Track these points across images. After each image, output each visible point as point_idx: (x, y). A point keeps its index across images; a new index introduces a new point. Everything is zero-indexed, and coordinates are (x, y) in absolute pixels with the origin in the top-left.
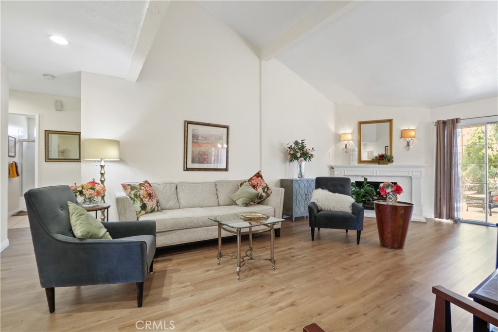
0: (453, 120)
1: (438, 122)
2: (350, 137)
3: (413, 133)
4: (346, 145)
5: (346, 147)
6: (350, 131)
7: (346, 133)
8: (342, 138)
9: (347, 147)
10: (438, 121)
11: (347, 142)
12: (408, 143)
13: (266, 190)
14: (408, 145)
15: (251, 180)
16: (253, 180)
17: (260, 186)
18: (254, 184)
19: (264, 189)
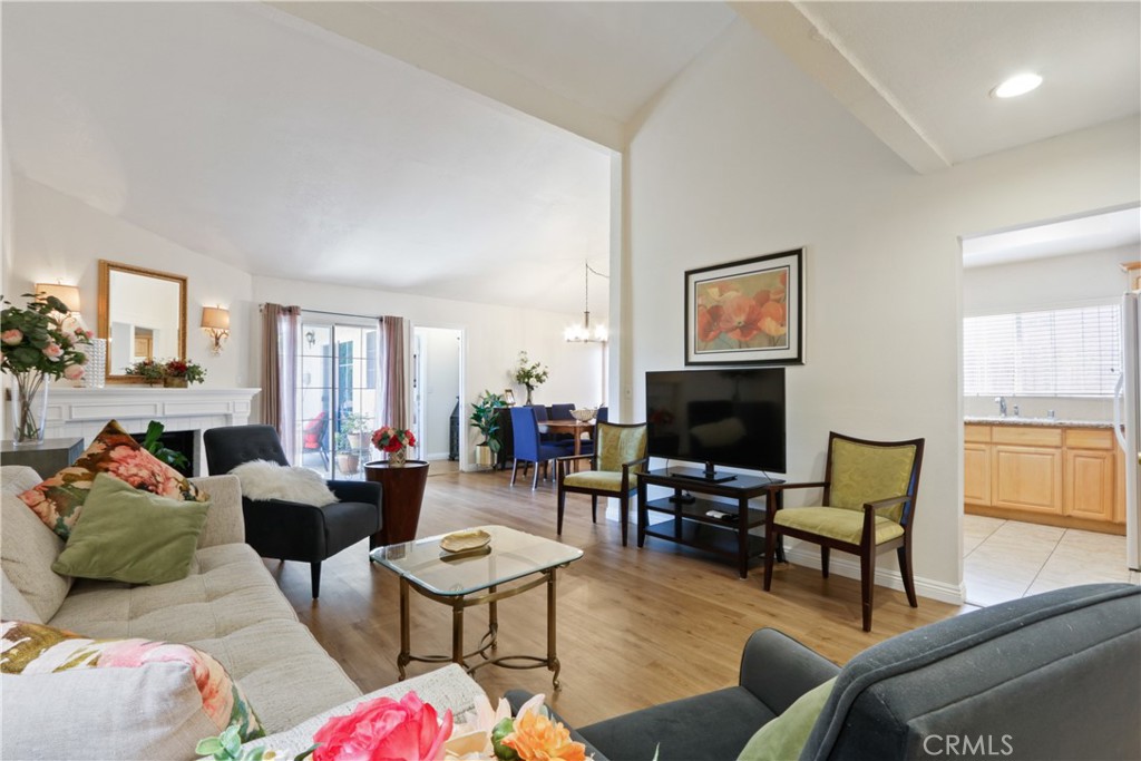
2: (74, 300)
3: (225, 319)
7: (61, 286)
12: (217, 339)
13: (192, 493)
14: (217, 344)
15: (112, 466)
16: (122, 461)
17: (168, 479)
18: (137, 480)
19: (188, 490)
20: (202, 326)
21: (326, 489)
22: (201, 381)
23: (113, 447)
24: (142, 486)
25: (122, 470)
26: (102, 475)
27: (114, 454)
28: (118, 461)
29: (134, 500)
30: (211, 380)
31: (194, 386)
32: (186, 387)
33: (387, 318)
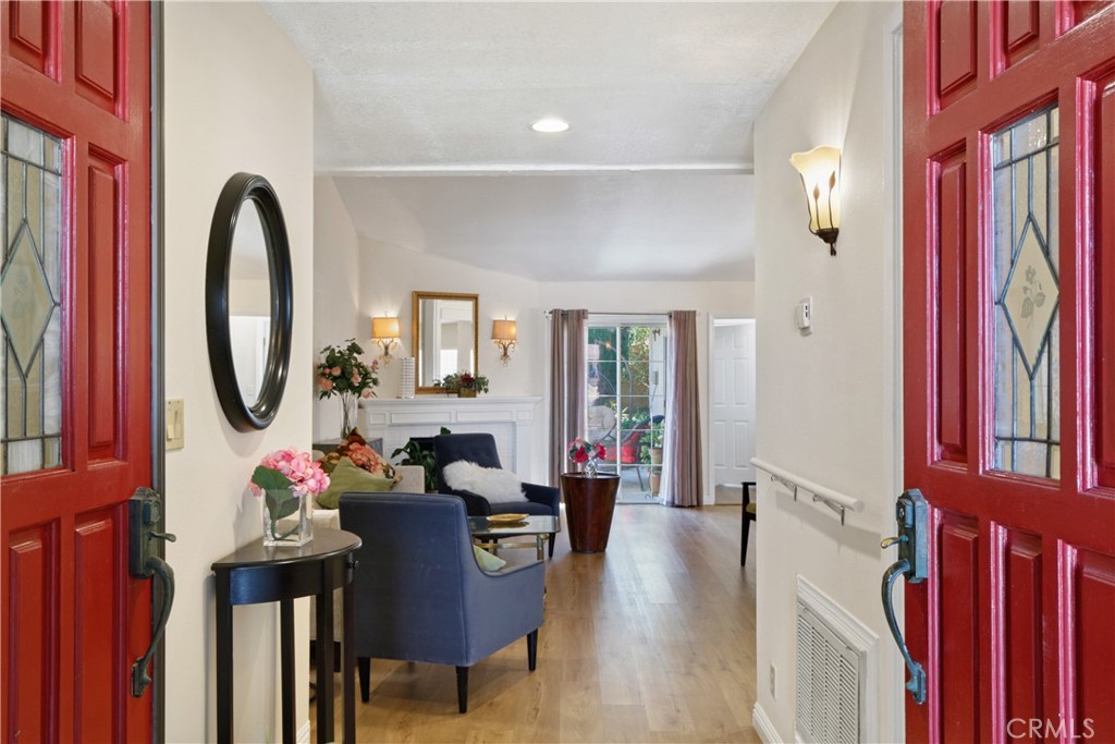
0: (578, 312)
1: (554, 312)
2: (395, 328)
3: (513, 330)
4: (386, 348)
5: (386, 353)
6: (393, 313)
7: (386, 318)
8: (379, 329)
9: (390, 352)
10: (555, 310)
11: (388, 340)
12: (505, 349)
13: (391, 474)
14: (505, 354)
15: (349, 453)
16: (355, 451)
17: (377, 464)
18: (360, 462)
19: (388, 472)
20: (493, 338)
21: (519, 489)
22: (486, 391)
23: (351, 443)
24: (363, 466)
25: (354, 456)
26: (343, 458)
27: (351, 447)
28: (353, 451)
29: (353, 472)
30: (495, 390)
31: (481, 395)
32: (475, 396)
33: (677, 313)
